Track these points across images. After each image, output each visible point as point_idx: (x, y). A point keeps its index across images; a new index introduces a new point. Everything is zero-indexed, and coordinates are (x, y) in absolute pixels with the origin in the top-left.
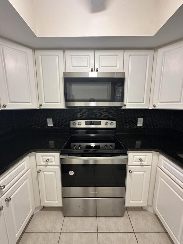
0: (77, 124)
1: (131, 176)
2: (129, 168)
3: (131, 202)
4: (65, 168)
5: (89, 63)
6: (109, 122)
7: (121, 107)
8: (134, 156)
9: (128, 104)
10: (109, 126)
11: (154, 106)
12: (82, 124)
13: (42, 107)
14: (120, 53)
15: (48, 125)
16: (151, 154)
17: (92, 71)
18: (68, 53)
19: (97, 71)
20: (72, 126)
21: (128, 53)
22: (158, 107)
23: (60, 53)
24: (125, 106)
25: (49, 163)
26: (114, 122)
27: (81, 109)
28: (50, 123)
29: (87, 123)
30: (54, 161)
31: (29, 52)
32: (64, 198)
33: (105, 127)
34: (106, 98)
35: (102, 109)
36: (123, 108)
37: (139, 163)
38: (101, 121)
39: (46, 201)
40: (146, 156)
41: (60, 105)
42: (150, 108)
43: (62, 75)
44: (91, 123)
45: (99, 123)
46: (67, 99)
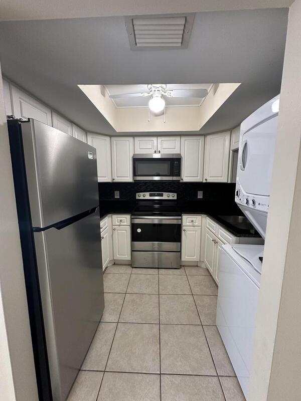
0: (142, 196)
1: (185, 235)
2: (184, 228)
3: (186, 257)
4: (134, 227)
5: (153, 146)
6: (171, 194)
7: (179, 181)
8: (187, 218)
9: (185, 178)
10: (171, 198)
11: (206, 180)
12: (147, 196)
13: (115, 181)
14: (178, 139)
15: (115, 197)
16: (200, 217)
17: (155, 152)
18: (137, 139)
19: (159, 152)
20: (137, 198)
21: (183, 139)
22: (208, 181)
23: (131, 139)
24: (182, 180)
25: (122, 224)
26: (176, 194)
27: (145, 182)
28: (117, 195)
29: (151, 195)
30: (125, 221)
31: (108, 139)
32: (132, 251)
33: (167, 198)
34: (166, 174)
35: (164, 183)
36: (181, 181)
37: (191, 224)
38: (164, 193)
39: (118, 256)
40: (196, 218)
41: (129, 178)
42: (204, 182)
43: (131, 155)
44: (154, 195)
45: (162, 195)
46: (135, 174)
